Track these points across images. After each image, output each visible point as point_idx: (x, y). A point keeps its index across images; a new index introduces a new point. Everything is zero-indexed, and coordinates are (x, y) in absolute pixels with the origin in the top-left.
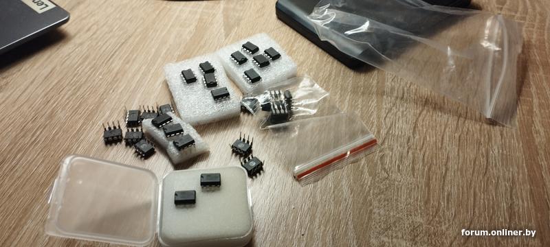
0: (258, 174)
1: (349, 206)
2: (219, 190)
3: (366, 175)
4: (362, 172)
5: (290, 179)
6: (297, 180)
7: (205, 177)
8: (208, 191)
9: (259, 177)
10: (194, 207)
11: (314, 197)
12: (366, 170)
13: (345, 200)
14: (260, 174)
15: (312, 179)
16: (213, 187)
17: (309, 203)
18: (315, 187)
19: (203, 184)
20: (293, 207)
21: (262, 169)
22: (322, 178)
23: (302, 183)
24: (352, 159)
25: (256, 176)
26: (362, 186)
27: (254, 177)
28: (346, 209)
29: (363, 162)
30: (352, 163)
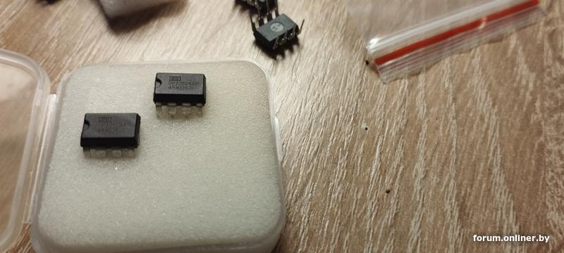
0: (287, 52)
1: (490, 133)
2: (201, 115)
3: (523, 68)
4: (513, 63)
5: (358, 66)
6: (374, 69)
7: (165, 82)
8: (172, 117)
9: (290, 59)
10: (134, 157)
11: (413, 107)
12: (521, 58)
13: (482, 119)
14: (292, 51)
15: (406, 69)
16: (186, 109)
17: (399, 120)
18: (411, 87)
19: (160, 99)
20: (364, 126)
21: (295, 41)
22: (428, 69)
23: (384, 76)
24: (490, 36)
25: (283, 56)
26: (517, 91)
27: (279, 57)
28: (485, 139)
29: (513, 41)
30: (491, 41)
